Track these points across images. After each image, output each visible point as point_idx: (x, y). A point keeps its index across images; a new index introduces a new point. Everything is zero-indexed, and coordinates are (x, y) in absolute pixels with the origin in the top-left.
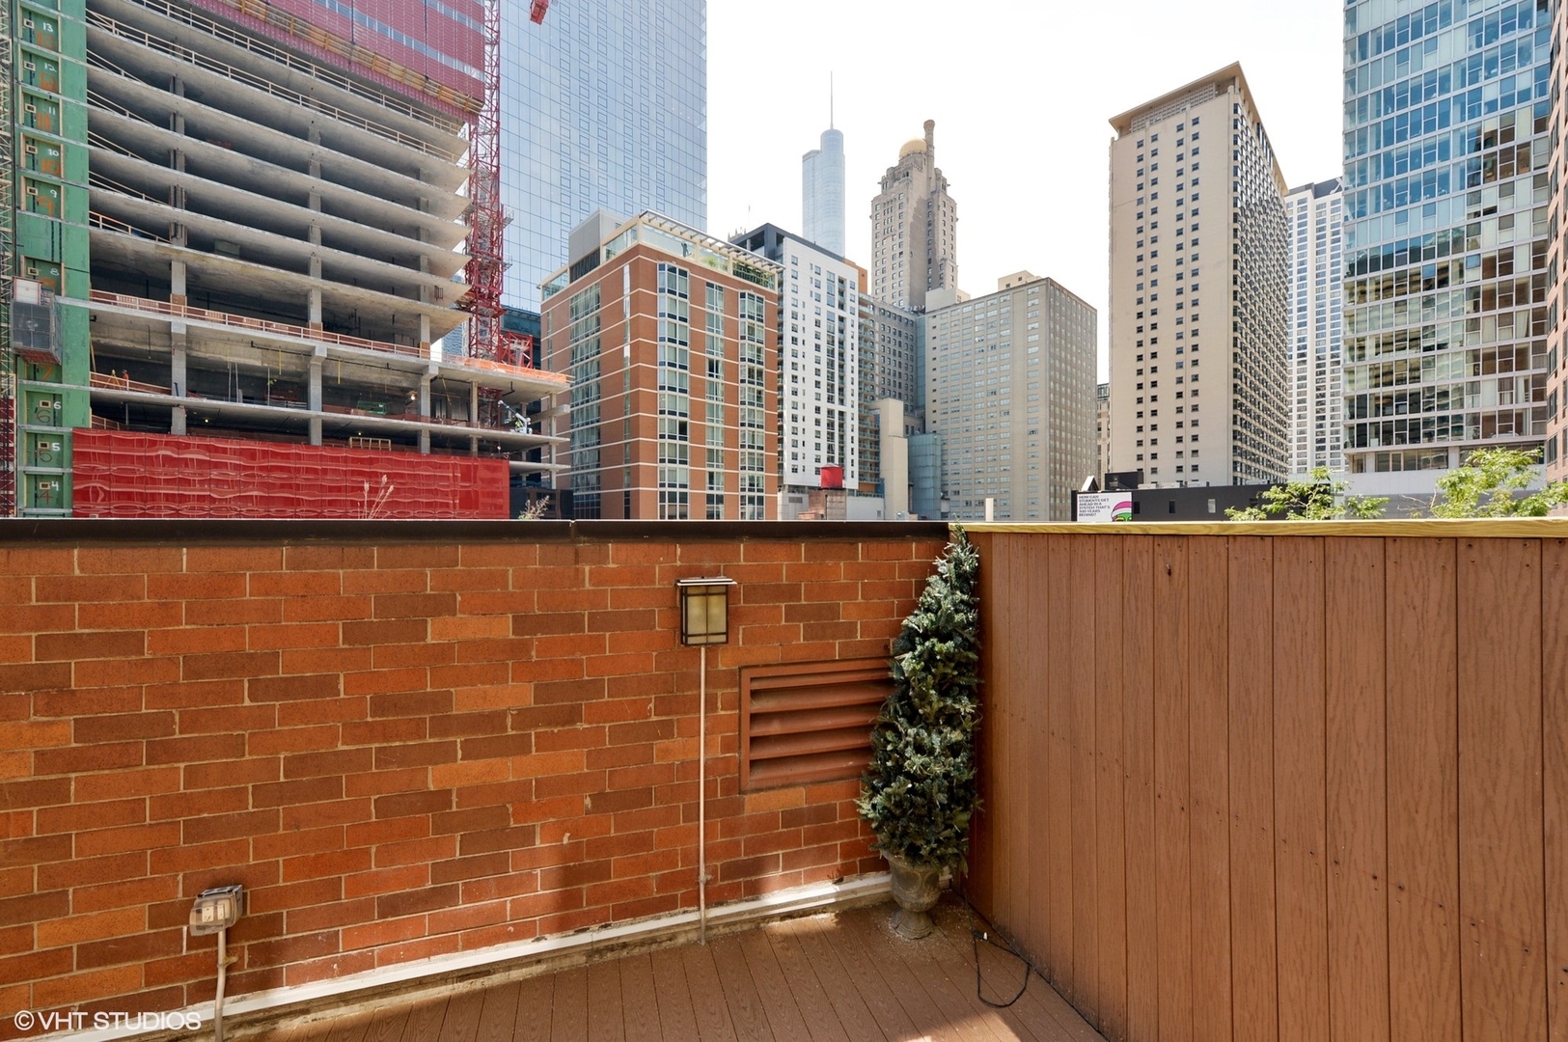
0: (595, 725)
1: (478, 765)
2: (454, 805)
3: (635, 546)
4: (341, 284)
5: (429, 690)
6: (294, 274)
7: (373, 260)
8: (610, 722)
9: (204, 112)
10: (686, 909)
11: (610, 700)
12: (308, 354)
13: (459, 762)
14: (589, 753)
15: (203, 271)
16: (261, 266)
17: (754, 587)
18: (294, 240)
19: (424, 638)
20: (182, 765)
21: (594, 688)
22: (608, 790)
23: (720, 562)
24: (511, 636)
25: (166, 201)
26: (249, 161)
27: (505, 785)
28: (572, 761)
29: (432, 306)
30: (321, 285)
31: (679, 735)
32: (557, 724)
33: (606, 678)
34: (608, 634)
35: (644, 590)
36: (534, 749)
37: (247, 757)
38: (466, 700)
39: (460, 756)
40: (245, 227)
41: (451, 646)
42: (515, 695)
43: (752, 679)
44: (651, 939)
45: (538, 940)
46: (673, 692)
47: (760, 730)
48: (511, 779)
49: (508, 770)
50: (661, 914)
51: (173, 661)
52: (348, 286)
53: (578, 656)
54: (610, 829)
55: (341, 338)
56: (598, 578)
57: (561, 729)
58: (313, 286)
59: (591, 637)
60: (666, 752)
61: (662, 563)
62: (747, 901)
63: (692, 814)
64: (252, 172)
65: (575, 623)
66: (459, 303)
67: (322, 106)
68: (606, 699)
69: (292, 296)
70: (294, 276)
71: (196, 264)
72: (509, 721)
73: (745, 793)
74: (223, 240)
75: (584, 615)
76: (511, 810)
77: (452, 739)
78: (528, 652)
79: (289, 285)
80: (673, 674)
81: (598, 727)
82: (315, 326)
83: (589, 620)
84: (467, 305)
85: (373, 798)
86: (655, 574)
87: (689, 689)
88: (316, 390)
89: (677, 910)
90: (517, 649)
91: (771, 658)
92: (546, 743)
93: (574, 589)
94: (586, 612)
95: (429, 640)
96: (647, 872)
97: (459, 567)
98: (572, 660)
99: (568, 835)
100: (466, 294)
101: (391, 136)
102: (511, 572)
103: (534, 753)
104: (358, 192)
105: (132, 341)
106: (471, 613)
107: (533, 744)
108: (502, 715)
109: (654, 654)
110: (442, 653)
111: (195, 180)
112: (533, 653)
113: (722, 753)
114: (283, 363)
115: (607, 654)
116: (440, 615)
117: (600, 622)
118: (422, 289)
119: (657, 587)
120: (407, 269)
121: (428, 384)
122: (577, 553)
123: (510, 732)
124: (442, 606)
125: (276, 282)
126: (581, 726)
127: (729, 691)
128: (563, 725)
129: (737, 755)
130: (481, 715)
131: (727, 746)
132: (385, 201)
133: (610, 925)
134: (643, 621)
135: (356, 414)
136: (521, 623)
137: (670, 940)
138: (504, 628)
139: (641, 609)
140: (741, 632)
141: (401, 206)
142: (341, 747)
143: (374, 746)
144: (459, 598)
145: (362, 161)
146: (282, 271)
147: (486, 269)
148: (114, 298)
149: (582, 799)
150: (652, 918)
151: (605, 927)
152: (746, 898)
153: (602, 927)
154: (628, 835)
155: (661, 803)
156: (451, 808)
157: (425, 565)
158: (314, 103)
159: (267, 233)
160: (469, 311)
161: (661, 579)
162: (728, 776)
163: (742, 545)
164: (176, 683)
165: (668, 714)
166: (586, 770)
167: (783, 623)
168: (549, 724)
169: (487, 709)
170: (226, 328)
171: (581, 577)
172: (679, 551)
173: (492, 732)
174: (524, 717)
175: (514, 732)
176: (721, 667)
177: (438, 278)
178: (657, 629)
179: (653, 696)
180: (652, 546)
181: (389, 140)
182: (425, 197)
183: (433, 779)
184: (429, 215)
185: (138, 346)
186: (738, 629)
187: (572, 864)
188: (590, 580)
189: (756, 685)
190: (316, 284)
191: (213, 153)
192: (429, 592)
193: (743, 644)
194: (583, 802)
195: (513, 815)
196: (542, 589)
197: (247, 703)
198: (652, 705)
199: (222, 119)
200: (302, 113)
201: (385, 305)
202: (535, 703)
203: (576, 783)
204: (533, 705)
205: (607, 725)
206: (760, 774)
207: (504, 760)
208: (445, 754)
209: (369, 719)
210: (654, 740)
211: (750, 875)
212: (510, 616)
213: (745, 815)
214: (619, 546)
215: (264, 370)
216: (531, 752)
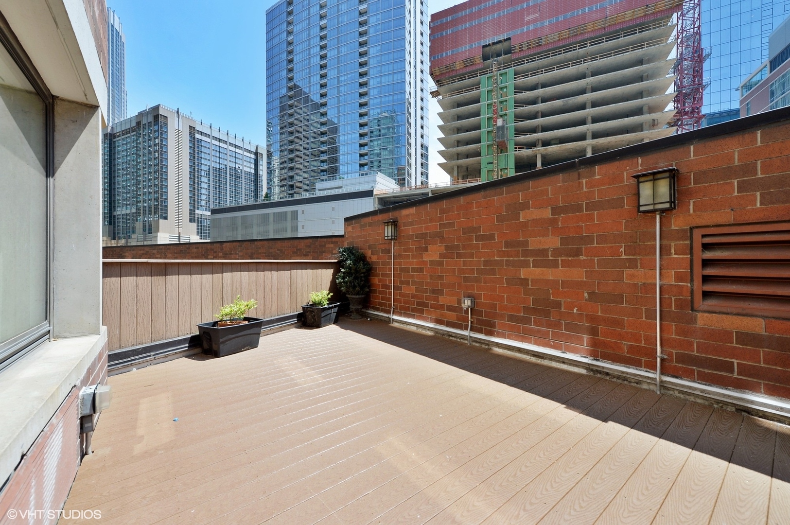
0: (589, 258)
1: (538, 270)
2: (530, 285)
3: (611, 164)
4: (600, 139)
5: (521, 239)
6: (579, 142)
7: (616, 120)
8: (597, 257)
9: (547, 90)
10: (648, 370)
11: (598, 245)
13: (531, 268)
14: (587, 271)
15: (547, 155)
16: (566, 144)
17: (704, 173)
18: (579, 127)
19: (519, 220)
20: (462, 260)
21: (589, 239)
22: (597, 291)
23: (672, 161)
24: (550, 217)
25: (535, 132)
26: (562, 101)
27: (549, 280)
28: (577, 274)
29: (650, 131)
30: (591, 143)
31: (641, 267)
32: (570, 256)
33: (595, 234)
34: (596, 212)
35: (617, 187)
36: (560, 266)
37: (475, 259)
38: (534, 243)
39: (531, 266)
40: (561, 130)
41: (528, 222)
42: (552, 242)
43: (703, 236)
44: (625, 377)
45: (563, 352)
46: (636, 242)
47: (711, 271)
48: (551, 278)
49: (550, 274)
50: (631, 366)
51: (460, 229)
52: (603, 138)
53: (580, 224)
54: (598, 312)
56: (590, 185)
57: (572, 258)
58: (588, 144)
59: (587, 214)
60: (632, 276)
61: (629, 170)
62: (699, 383)
63: (651, 315)
64: (564, 105)
65: (579, 208)
66: (669, 123)
67: (592, 58)
68: (595, 245)
69: (579, 152)
70: (580, 143)
71: (544, 153)
72: (550, 253)
73: (698, 311)
74: (553, 139)
75: (583, 204)
76: (551, 291)
77: (529, 259)
78: (558, 223)
79: (578, 148)
80: (637, 232)
81: (591, 259)
83: (586, 206)
84: (675, 122)
85: (505, 277)
86: (624, 177)
87: (649, 241)
89: (642, 369)
90: (553, 222)
91: (721, 221)
92: (566, 264)
93: (578, 192)
94: (584, 202)
95: (521, 220)
96: (621, 340)
97: (531, 190)
98: (578, 226)
99: (576, 308)
100: (674, 116)
101: (627, 51)
102: (550, 189)
103: (560, 268)
104: (609, 90)
106: (535, 208)
107: (560, 264)
108: (546, 250)
109: (624, 221)
110: (525, 225)
111: (544, 120)
112: (560, 223)
113: (676, 282)
115: (596, 222)
116: (524, 210)
117: (591, 206)
118: (644, 124)
119: (625, 184)
120: (635, 117)
122: (579, 175)
123: (550, 258)
124: (525, 206)
125: (572, 149)
126: (582, 258)
127: (681, 242)
128: (573, 257)
129: (689, 285)
130: (539, 250)
131: (679, 277)
132: (623, 87)
133: (599, 360)
134: (617, 204)
136: (555, 211)
137: (637, 383)
138: (547, 213)
139: (615, 197)
140: (692, 204)
141: (632, 85)
142: (496, 258)
143: (505, 259)
144: (531, 202)
145: (610, 73)
146: (575, 143)
147: (689, 95)
149: (583, 293)
150: (624, 366)
151: (597, 360)
152: (699, 381)
153: (595, 359)
154: (608, 317)
155: (629, 304)
156: (529, 286)
157: (519, 191)
158: (588, 59)
159: (569, 129)
160: (677, 125)
161: (627, 180)
162: (681, 297)
163: (692, 147)
164: (461, 236)
165: (633, 255)
166: (585, 279)
167: (736, 194)
168: (567, 255)
169: (541, 247)
171: (581, 186)
172: (640, 161)
173: (543, 257)
174: (557, 252)
175: (552, 258)
176: (673, 227)
177: (654, 114)
178: (626, 207)
179: (623, 245)
180: (621, 162)
181: (625, 54)
182: (646, 73)
183: (523, 273)
184: (648, 81)
186: (689, 202)
187: (579, 323)
188: (586, 186)
189: (707, 240)
190: (589, 143)
191: (550, 105)
192: (521, 201)
193: (694, 211)
194: (584, 295)
195: (552, 294)
196: (563, 194)
197: (474, 242)
198: (622, 249)
199: (553, 90)
200: (583, 67)
201: (623, 141)
202: (561, 246)
203: (580, 285)
204: (559, 247)
205: (596, 258)
206: (711, 303)
207: (548, 269)
208: (526, 264)
209: (504, 249)
210: (625, 269)
211: (703, 368)
212: (550, 207)
213: (697, 326)
214: (601, 166)
216: (559, 267)
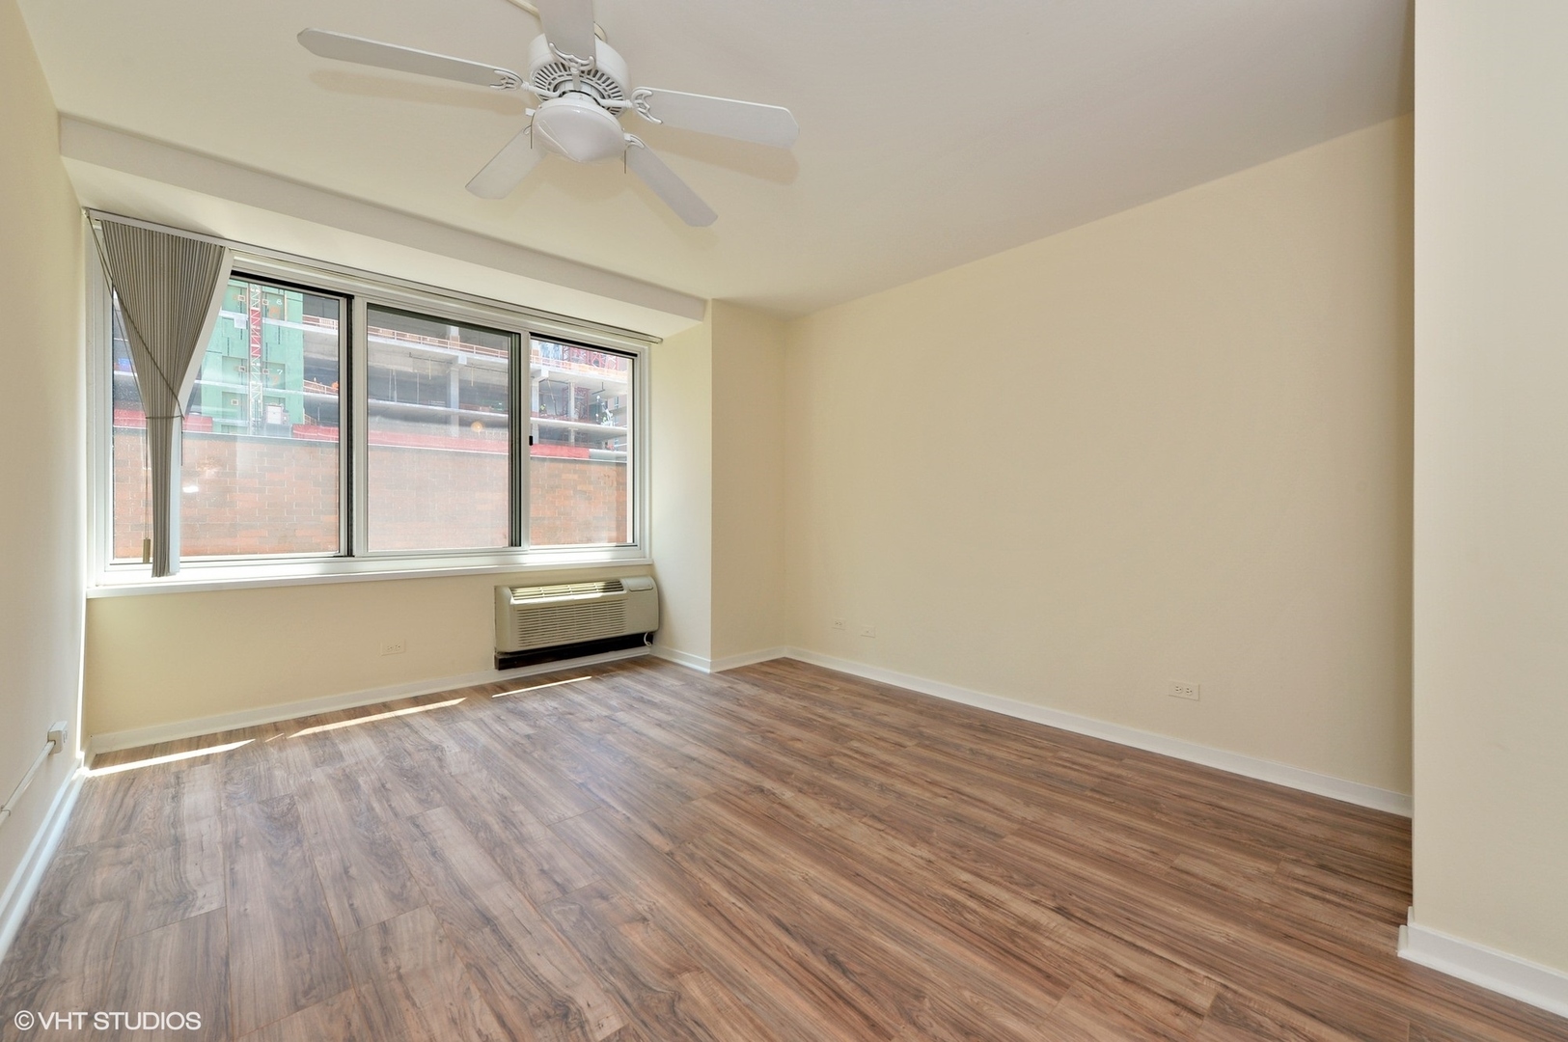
12: (450, 362)
55: (477, 349)
82: (454, 339)
88: (454, 391)
105: (322, 354)
114: (431, 370)
121: (537, 385)
135: (483, 411)
148: (318, 321)
170: (394, 342)
185: (326, 358)
215: (414, 375)
